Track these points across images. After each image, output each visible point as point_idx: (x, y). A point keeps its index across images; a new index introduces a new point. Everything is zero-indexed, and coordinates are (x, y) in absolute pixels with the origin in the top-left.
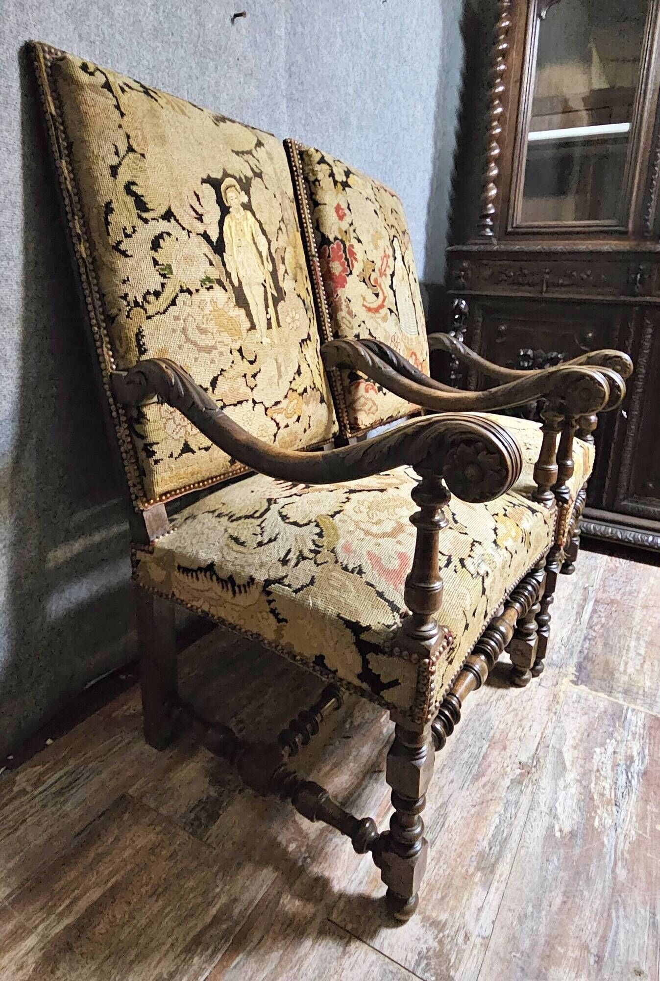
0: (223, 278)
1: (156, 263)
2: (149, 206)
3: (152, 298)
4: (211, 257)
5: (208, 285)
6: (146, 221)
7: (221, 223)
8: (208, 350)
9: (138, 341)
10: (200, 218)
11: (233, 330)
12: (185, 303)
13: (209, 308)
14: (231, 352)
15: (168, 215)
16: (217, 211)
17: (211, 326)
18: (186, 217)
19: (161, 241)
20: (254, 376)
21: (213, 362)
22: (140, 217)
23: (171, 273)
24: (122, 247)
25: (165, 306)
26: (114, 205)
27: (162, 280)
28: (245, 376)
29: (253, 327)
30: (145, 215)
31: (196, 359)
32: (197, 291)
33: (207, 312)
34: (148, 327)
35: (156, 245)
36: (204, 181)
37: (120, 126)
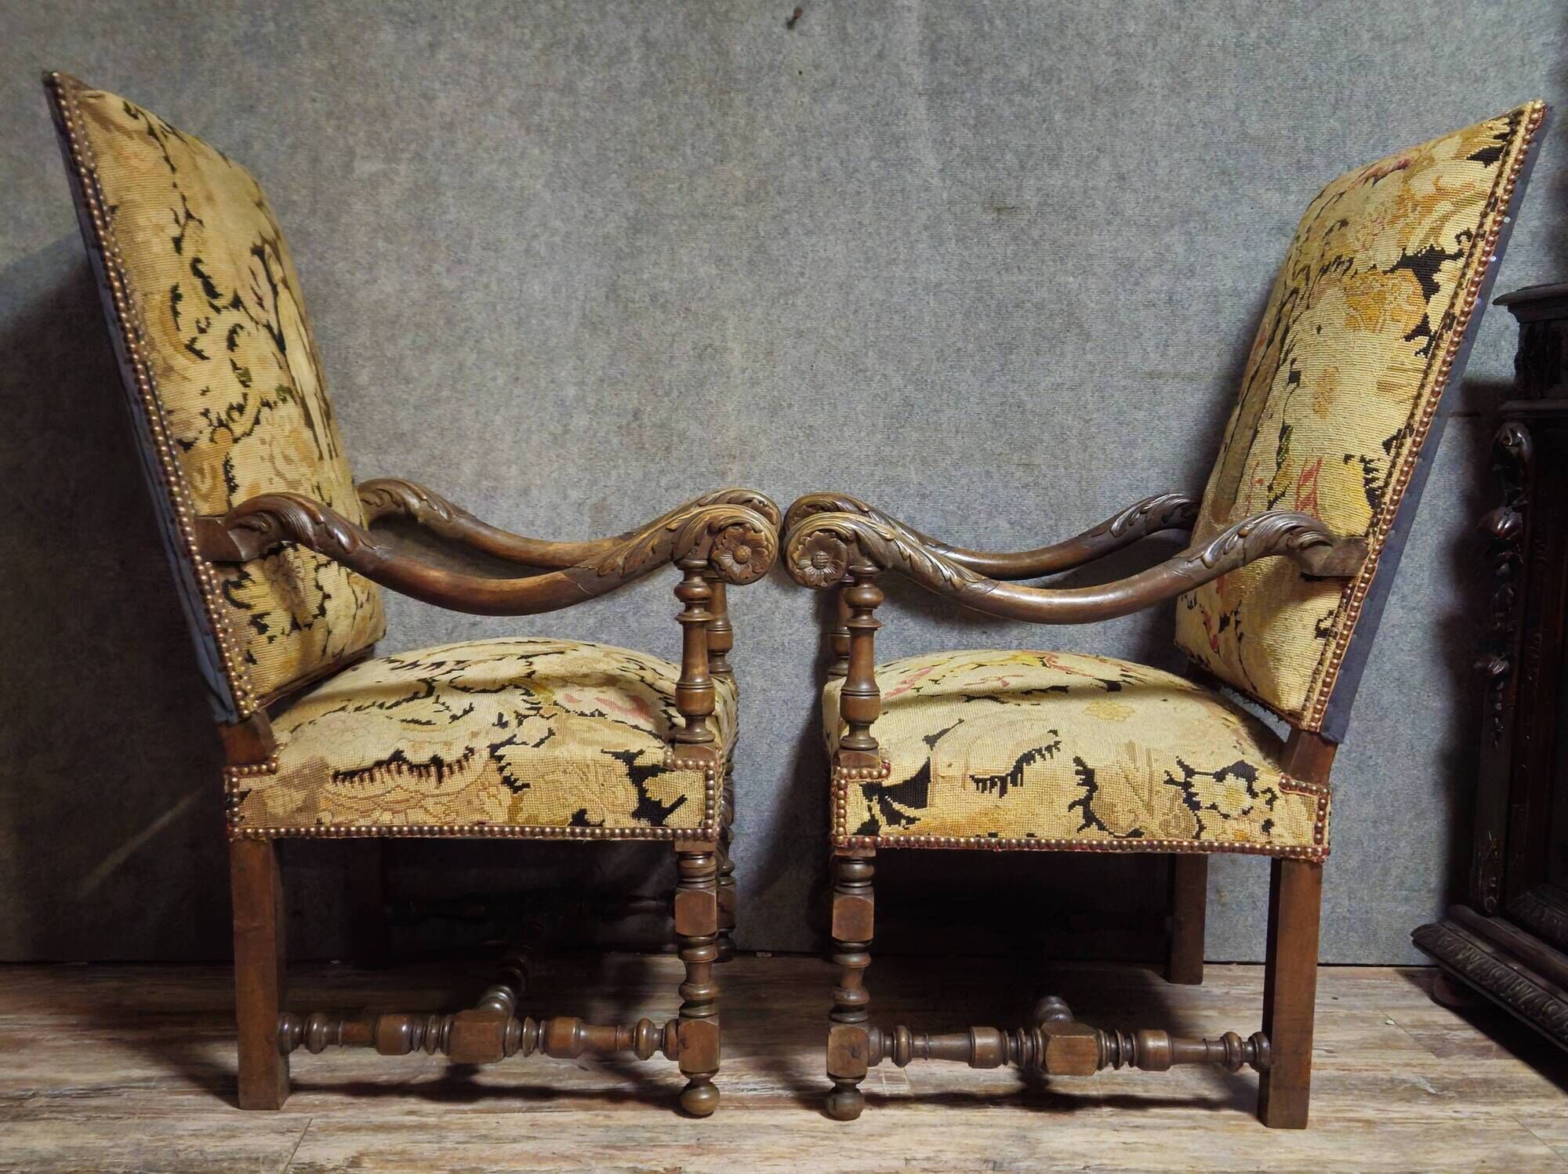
1: (235, 367)
2: (220, 289)
3: (235, 415)
6: (217, 310)
9: (227, 472)
12: (267, 421)
15: (236, 303)
19: (236, 336)
23: (250, 379)
24: (198, 346)
26: (181, 290)
27: (243, 389)
30: (216, 302)
34: (236, 454)
35: (231, 342)
37: (173, 186)
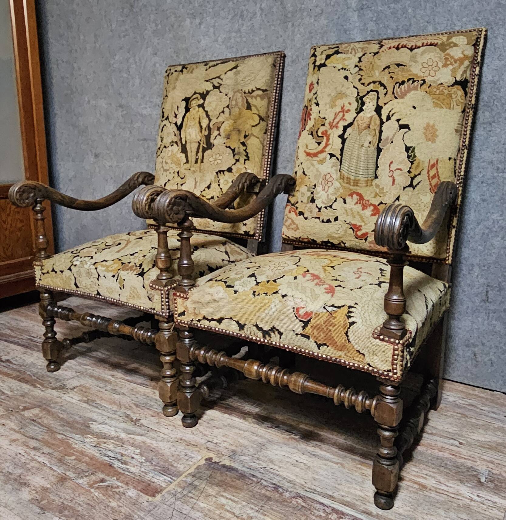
0: (178, 141)
1: (161, 137)
3: (158, 150)
4: (176, 132)
5: (172, 144)
8: (166, 171)
10: (176, 116)
11: (178, 163)
12: (164, 152)
13: (170, 153)
14: (174, 173)
17: (169, 161)
18: (172, 118)
20: (182, 185)
21: (167, 176)
22: (162, 120)
25: (160, 153)
27: (161, 143)
28: (177, 184)
29: (187, 162)
31: (162, 174)
32: (168, 147)
36: (183, 100)
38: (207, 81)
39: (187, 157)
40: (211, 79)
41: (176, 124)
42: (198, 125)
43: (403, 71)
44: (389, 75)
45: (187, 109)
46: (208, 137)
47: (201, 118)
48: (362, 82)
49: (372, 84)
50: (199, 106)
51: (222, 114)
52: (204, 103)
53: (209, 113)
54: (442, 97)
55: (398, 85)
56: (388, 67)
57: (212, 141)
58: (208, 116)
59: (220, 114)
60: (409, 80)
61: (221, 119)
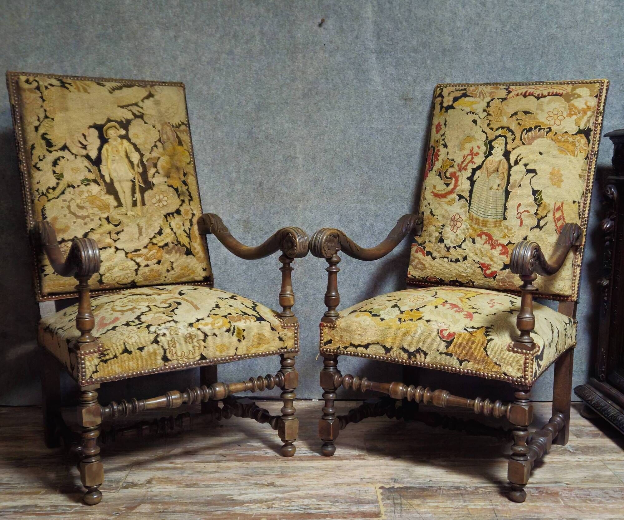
0: (98, 179)
1: (54, 172)
2: (54, 144)
3: (51, 191)
4: (90, 167)
5: (86, 182)
6: (51, 152)
7: (100, 149)
8: (83, 217)
9: (42, 212)
10: (84, 147)
11: (104, 207)
12: (70, 193)
13: (86, 195)
14: (100, 219)
15: (64, 148)
16: (98, 142)
17: (87, 205)
18: (75, 148)
19: (58, 161)
20: (117, 233)
21: (86, 224)
22: (48, 150)
23: (63, 177)
24: (38, 166)
25: (58, 194)
26: (35, 146)
27: (57, 181)
28: (110, 233)
31: (75, 222)
32: (78, 186)
33: (84, 197)
34: (48, 205)
35: (55, 163)
36: (91, 127)
37: (42, 107)
38: (122, 107)
39: (117, 198)
40: (128, 106)
41: (88, 157)
42: (126, 160)
43: (530, 118)
44: (517, 122)
45: (104, 140)
46: (144, 175)
47: (128, 151)
48: (491, 126)
49: (500, 129)
50: (122, 137)
51: (155, 149)
52: (127, 133)
53: (138, 146)
54: (567, 144)
55: (525, 131)
56: (516, 114)
57: (150, 179)
58: (137, 150)
59: (152, 148)
60: (536, 127)
61: (155, 153)
